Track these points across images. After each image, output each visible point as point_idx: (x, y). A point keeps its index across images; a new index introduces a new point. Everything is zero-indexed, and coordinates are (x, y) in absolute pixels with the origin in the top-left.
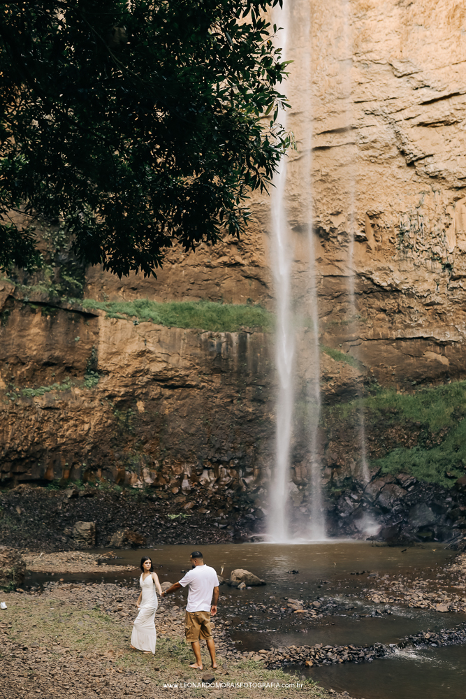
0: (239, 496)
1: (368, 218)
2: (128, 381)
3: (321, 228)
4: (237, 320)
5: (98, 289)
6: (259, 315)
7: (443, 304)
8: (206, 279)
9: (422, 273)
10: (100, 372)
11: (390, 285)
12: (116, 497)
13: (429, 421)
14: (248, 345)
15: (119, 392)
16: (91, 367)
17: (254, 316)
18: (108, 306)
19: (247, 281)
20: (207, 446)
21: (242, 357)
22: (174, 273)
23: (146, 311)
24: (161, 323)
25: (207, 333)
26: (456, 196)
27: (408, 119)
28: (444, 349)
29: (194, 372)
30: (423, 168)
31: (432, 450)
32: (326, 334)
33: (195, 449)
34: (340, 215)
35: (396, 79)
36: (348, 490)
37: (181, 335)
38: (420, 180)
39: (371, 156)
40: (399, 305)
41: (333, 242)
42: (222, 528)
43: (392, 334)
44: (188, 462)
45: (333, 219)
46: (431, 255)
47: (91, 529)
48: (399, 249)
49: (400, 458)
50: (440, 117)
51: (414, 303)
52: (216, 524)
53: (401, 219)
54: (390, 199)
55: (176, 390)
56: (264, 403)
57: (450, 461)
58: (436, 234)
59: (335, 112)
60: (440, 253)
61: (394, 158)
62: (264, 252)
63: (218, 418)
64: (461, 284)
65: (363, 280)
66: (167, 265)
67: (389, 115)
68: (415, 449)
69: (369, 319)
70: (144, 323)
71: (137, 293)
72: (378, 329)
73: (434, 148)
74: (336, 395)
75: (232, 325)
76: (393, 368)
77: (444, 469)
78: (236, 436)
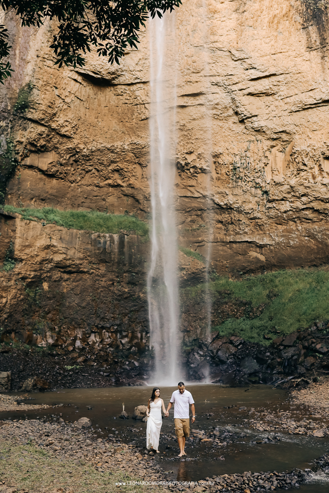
0: (117, 352)
1: (212, 157)
2: (37, 267)
3: (178, 163)
4: (118, 225)
5: (16, 199)
6: (134, 222)
7: (262, 218)
8: (95, 195)
9: (248, 196)
10: (16, 260)
11: (226, 204)
12: (26, 353)
14: (126, 244)
15: (30, 275)
16: (9, 256)
17: (130, 223)
18: (23, 211)
19: (125, 198)
20: (94, 316)
21: (121, 252)
22: (72, 190)
23: (51, 216)
24: (63, 225)
25: (96, 234)
26: (272, 144)
27: (240, 90)
28: (262, 250)
29: (86, 261)
30: (250, 124)
32: (181, 237)
33: (86, 318)
34: (192, 154)
35: (233, 62)
36: (196, 348)
37: (77, 234)
38: (248, 133)
39: (215, 114)
40: (231, 218)
41: (187, 173)
42: (106, 376)
43: (227, 239)
44: (80, 328)
45: (187, 156)
46: (254, 185)
47: (8, 377)
48: (232, 180)
49: (232, 325)
50: (263, 90)
51: (242, 217)
52: (102, 373)
53: (234, 159)
54: (227, 145)
55: (72, 275)
56: (136, 285)
57: (267, 327)
58: (258, 170)
59: (191, 82)
60: (261, 183)
61: (230, 116)
62: (138, 178)
63: (103, 296)
64: (275, 205)
65: (207, 200)
66: (68, 184)
67: (228, 87)
70: (50, 225)
71: (45, 203)
72: (217, 235)
73: (258, 110)
74: (187, 280)
75: (114, 229)
76: (227, 262)
77: (263, 333)
78: (116, 309)
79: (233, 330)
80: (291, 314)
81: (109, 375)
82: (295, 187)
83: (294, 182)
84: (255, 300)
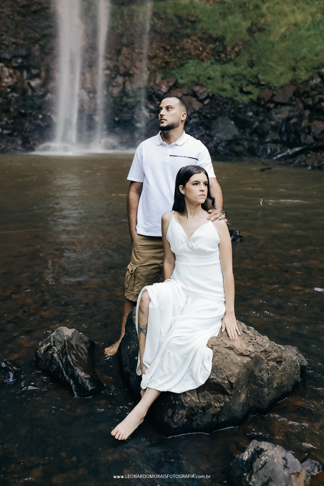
0: (25, 100)
13: (225, 34)
31: (226, 64)
49: (195, 70)
57: (245, 76)
68: (209, 62)
77: (239, 84)
78: (19, 30)
79: (197, 77)
80: (281, 59)
84: (231, 35)
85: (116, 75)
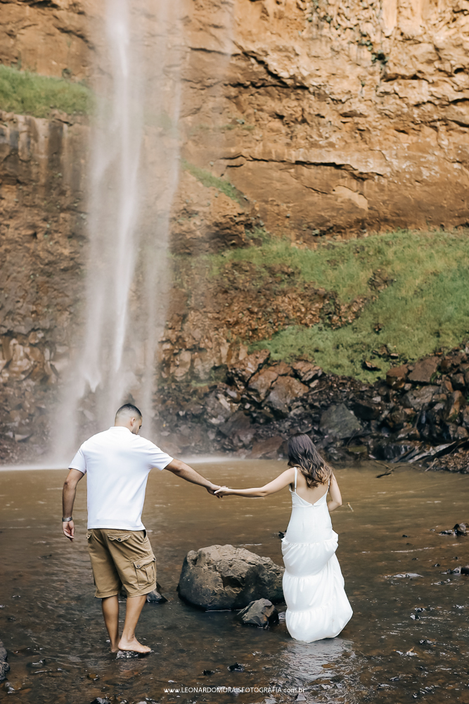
4: (47, 98)
6: (83, 96)
7: (369, 116)
9: (341, 63)
11: (293, 77)
13: (337, 289)
14: (65, 143)
17: (75, 96)
19: (63, 37)
21: (54, 161)
28: (362, 185)
31: (341, 330)
32: (190, 143)
36: (221, 384)
40: (303, 110)
43: (290, 155)
46: (358, 38)
48: (310, 21)
49: (296, 339)
51: (326, 109)
56: (89, 241)
57: (369, 346)
58: (370, 3)
60: (372, 35)
63: (10, 262)
64: (397, 89)
65: (252, 65)
68: (316, 328)
69: (257, 128)
72: (270, 145)
74: (203, 240)
75: (38, 106)
76: (288, 207)
77: (360, 358)
78: (41, 294)
79: (299, 350)
80: (419, 320)
81: (28, 438)
82: (442, 49)
83: (442, 38)
84: (344, 289)
85: (181, 350)
